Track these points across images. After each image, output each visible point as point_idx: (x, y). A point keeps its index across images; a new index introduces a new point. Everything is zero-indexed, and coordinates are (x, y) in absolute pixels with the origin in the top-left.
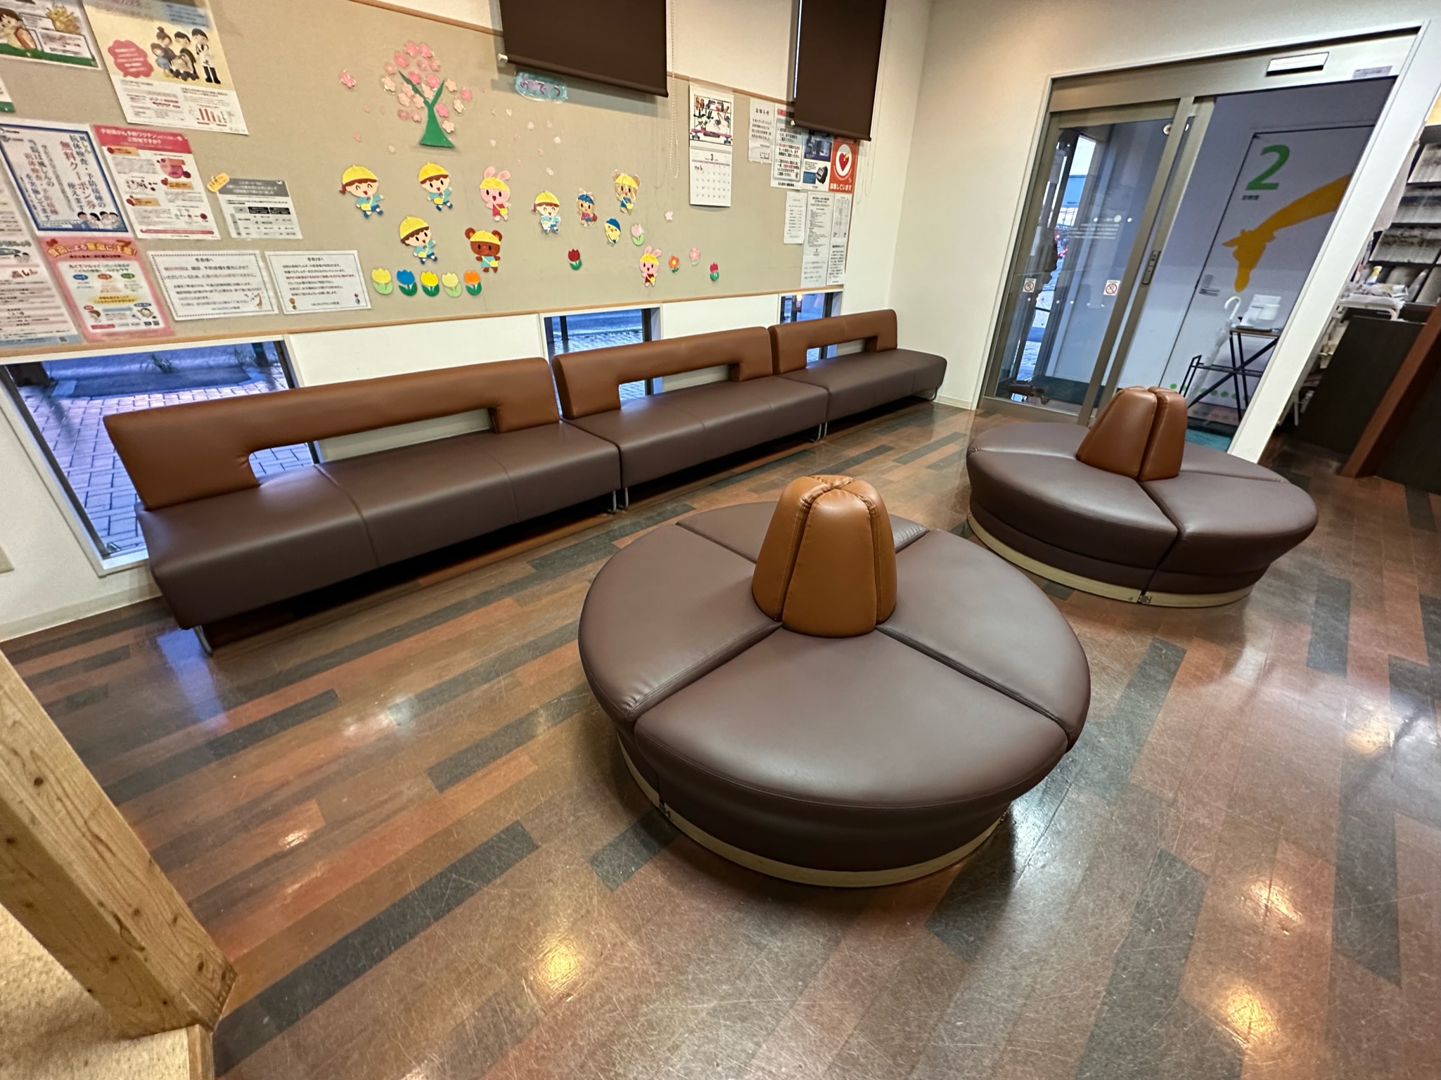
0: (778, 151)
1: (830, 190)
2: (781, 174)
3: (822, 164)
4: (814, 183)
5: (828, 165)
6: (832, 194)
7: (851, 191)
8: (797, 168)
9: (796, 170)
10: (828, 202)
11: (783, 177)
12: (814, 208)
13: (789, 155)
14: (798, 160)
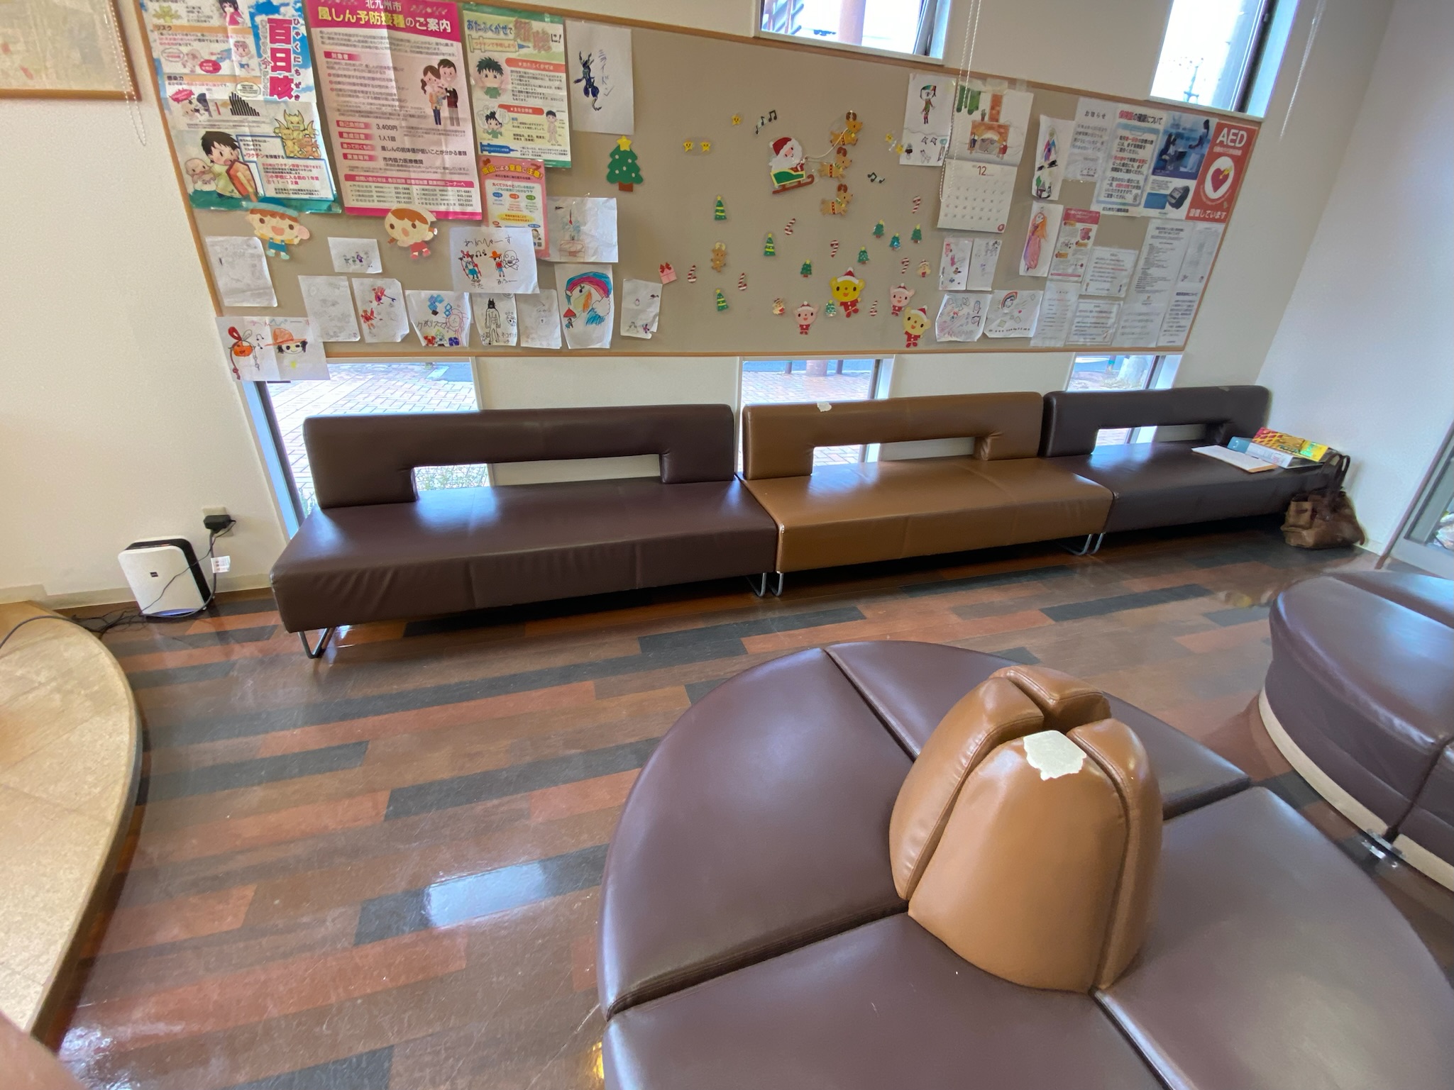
0: (1111, 166)
1: (1188, 218)
2: (1110, 196)
3: (1179, 183)
4: (1163, 207)
5: (1192, 184)
6: (1191, 223)
7: (1225, 220)
8: (1138, 188)
9: (1135, 191)
10: (1182, 234)
11: (1113, 199)
12: (1156, 243)
13: (1128, 171)
14: (1141, 178)
